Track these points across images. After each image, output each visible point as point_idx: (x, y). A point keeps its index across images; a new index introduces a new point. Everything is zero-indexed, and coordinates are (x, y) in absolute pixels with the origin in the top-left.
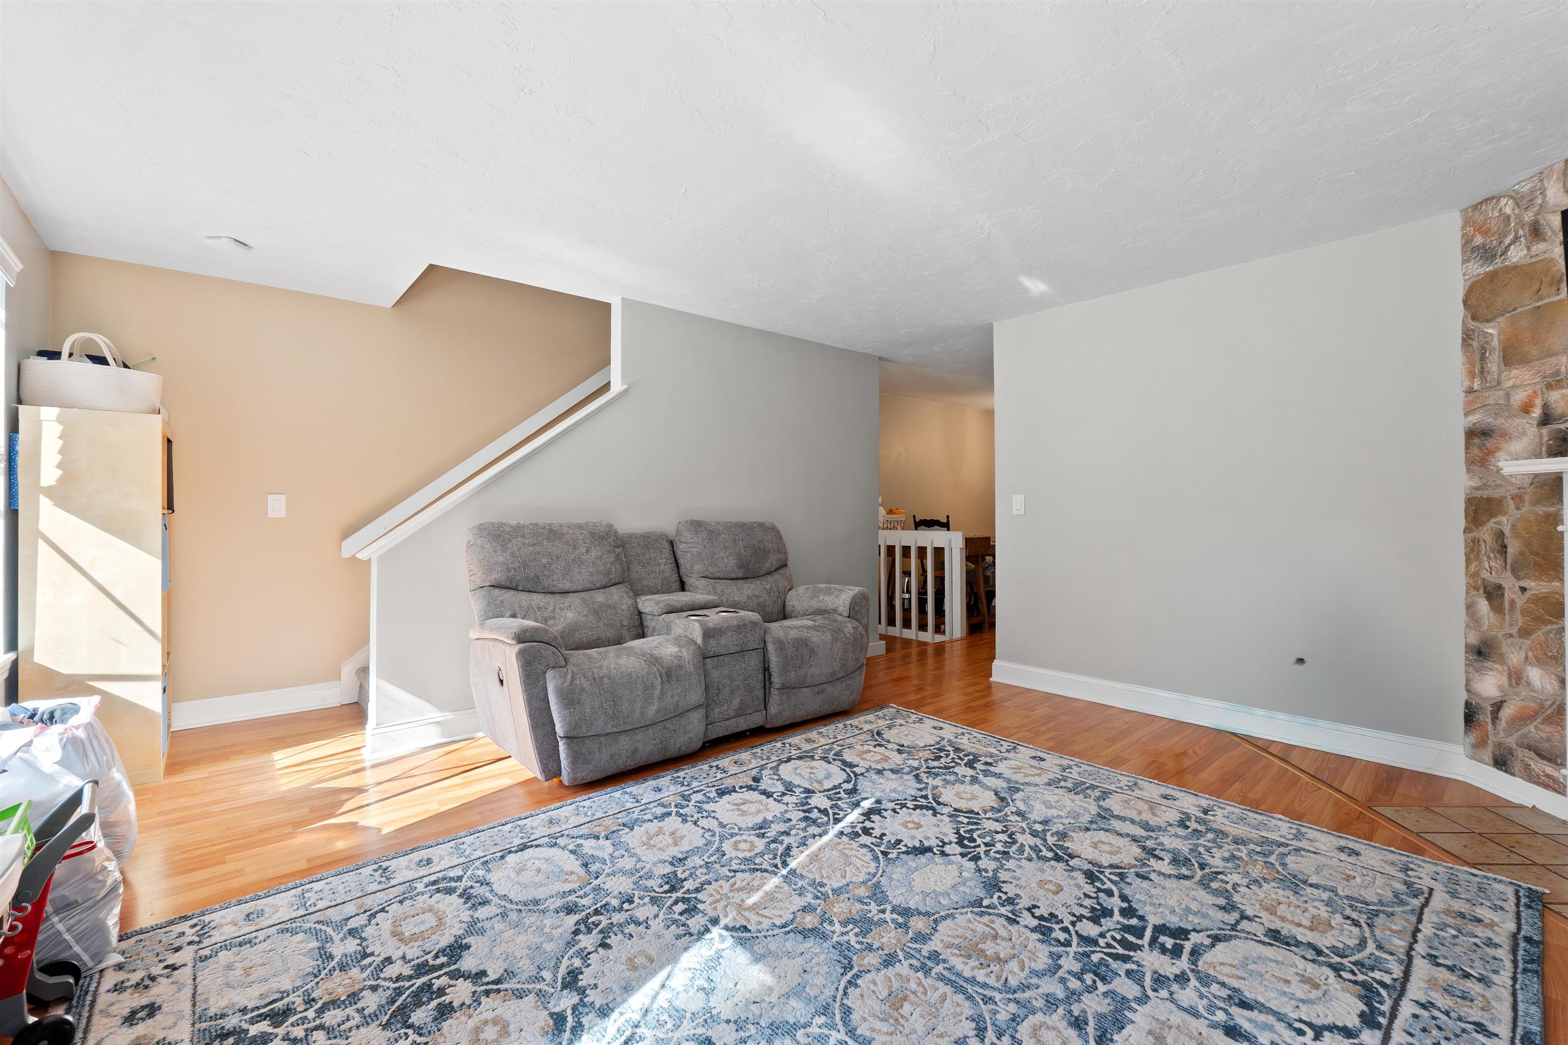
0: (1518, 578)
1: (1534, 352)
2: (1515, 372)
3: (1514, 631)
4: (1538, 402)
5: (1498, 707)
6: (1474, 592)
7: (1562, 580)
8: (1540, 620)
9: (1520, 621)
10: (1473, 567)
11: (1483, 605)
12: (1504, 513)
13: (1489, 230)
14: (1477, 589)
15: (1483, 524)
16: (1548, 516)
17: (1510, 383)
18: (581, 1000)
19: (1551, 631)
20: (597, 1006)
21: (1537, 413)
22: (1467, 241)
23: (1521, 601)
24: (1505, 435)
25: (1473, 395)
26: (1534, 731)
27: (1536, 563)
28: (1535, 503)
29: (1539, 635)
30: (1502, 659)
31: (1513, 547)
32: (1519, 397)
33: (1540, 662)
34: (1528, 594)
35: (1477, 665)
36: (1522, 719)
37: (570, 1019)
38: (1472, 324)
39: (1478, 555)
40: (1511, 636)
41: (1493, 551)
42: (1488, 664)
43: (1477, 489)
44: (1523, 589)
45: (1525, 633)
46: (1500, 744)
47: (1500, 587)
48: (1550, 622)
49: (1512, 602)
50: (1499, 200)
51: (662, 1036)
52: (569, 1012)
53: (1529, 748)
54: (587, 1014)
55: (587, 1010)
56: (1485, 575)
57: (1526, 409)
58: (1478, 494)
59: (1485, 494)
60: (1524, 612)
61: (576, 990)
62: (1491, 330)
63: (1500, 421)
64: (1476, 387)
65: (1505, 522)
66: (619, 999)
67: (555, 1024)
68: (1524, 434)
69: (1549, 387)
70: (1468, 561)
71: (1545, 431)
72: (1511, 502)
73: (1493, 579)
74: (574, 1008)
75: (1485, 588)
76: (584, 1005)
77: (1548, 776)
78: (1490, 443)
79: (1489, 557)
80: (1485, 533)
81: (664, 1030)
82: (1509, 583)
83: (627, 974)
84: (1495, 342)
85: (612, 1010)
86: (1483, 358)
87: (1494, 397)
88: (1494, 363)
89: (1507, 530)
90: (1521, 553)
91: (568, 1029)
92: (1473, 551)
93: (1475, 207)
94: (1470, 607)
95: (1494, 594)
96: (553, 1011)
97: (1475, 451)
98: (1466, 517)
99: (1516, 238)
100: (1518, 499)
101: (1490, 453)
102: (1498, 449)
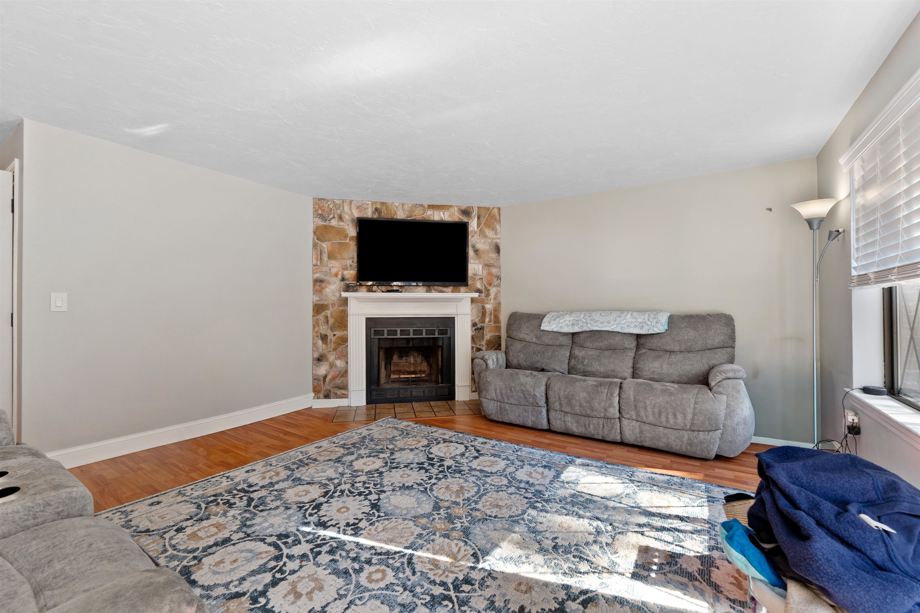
0: (333, 331)
1: (339, 257)
2: (333, 262)
3: (331, 350)
4: (340, 273)
5: (325, 377)
6: (316, 338)
7: (347, 331)
8: (340, 344)
9: (333, 346)
10: (316, 329)
11: (320, 342)
12: (328, 310)
13: (324, 210)
14: (318, 337)
15: (320, 313)
16: (343, 310)
17: (331, 265)
18: (567, 600)
19: (343, 348)
20: (566, 591)
21: (340, 277)
22: (315, 211)
23: (333, 339)
24: (328, 283)
25: (316, 267)
26: (338, 381)
27: (338, 326)
28: (340, 306)
29: (340, 349)
30: (327, 360)
31: (331, 321)
32: (334, 271)
33: (339, 358)
34: (336, 336)
35: (317, 364)
36: (334, 378)
37: (581, 599)
38: (317, 241)
39: (318, 325)
40: (330, 351)
41: (324, 323)
42: (322, 363)
43: (318, 301)
44: (334, 335)
45: (335, 350)
46: (326, 390)
47: (326, 335)
48: (343, 344)
49: (331, 340)
50: (328, 201)
51: (563, 562)
52: (578, 601)
53: (336, 387)
54: (573, 593)
55: (571, 594)
56: (321, 331)
57: (336, 275)
58: (319, 303)
59: (321, 303)
60: (334, 343)
61: (563, 606)
62: (324, 245)
63: (327, 278)
64: (318, 264)
65: (328, 313)
66: (555, 585)
67: (589, 603)
68: (335, 283)
69: (344, 269)
70: (314, 327)
71: (342, 283)
72: (331, 306)
73: (323, 332)
74: (574, 600)
75: (321, 336)
76: (569, 596)
77: (343, 394)
78: (323, 285)
79: (322, 325)
80: (321, 317)
81: (560, 562)
82: (330, 333)
83: (536, 589)
84: (326, 250)
85: (563, 585)
86: (321, 254)
87: (325, 269)
88: (325, 257)
89: (329, 315)
90: (334, 323)
91: (587, 596)
92: (316, 325)
93: (320, 199)
94: (314, 344)
95: (324, 338)
96: (583, 609)
97: (317, 287)
98: (314, 310)
99: (334, 217)
100: (333, 305)
101: (323, 288)
102: (326, 287)
